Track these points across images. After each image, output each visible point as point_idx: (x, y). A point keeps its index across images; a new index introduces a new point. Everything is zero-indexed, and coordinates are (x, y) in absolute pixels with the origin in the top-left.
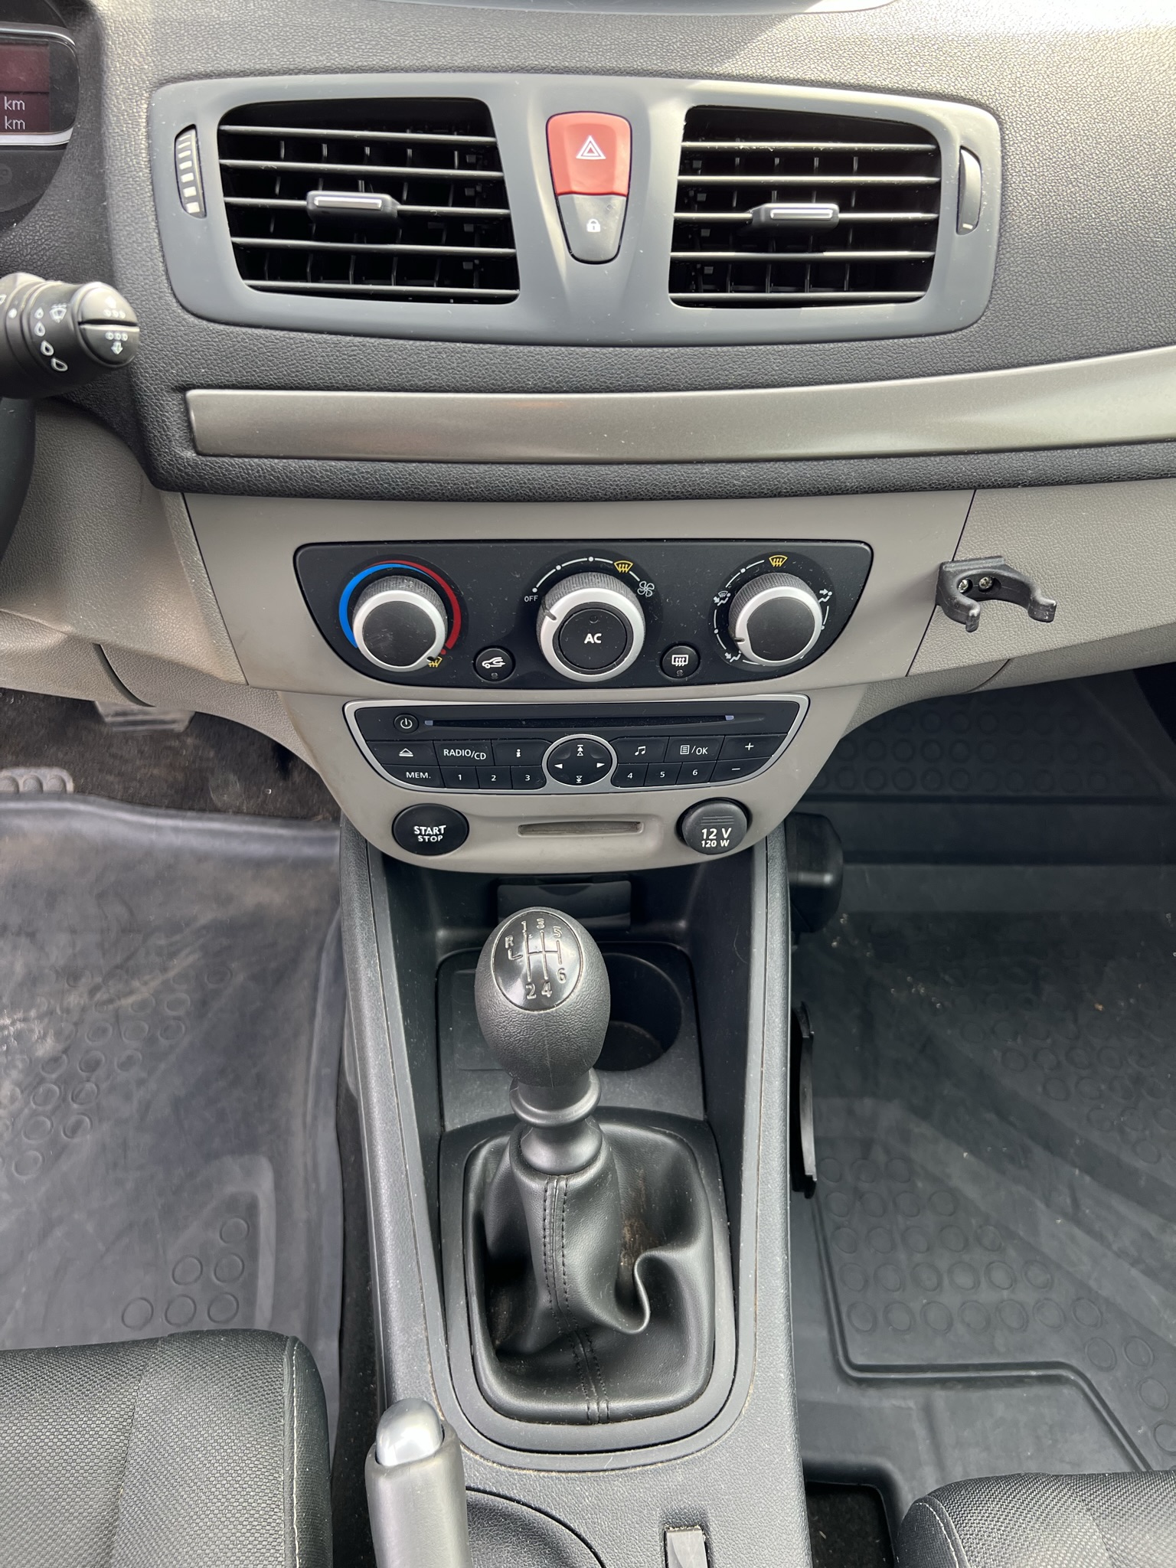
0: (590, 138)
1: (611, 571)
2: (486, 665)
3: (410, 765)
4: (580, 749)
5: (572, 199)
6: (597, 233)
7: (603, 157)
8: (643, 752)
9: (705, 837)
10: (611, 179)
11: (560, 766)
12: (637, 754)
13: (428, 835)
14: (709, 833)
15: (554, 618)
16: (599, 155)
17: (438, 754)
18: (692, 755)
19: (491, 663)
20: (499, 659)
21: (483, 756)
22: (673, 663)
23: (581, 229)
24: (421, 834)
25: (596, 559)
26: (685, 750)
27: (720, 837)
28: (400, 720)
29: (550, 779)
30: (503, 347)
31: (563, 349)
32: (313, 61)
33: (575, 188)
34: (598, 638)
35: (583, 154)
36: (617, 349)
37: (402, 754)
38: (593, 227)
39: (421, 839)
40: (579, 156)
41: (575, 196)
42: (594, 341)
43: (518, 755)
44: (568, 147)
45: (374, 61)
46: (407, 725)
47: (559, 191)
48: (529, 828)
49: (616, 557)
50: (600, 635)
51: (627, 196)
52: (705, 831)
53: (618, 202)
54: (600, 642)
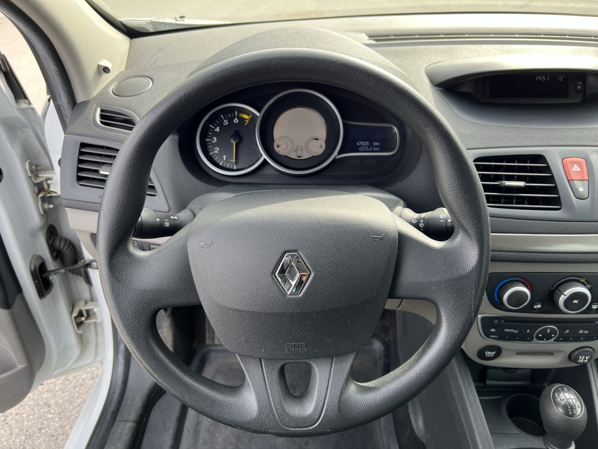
0: (575, 165)
1: (579, 281)
2: (535, 307)
3: (493, 333)
4: (548, 330)
5: (573, 182)
6: (582, 191)
7: (580, 170)
8: (568, 332)
9: (580, 359)
10: (583, 176)
11: (540, 335)
12: (565, 332)
13: (490, 354)
14: (582, 358)
15: (565, 295)
16: (578, 169)
17: (503, 330)
18: (583, 333)
19: (537, 306)
20: (540, 305)
21: (517, 331)
22: (592, 308)
23: (578, 191)
24: (487, 354)
25: (575, 278)
26: (581, 332)
27: (585, 359)
28: (494, 321)
29: (535, 339)
30: (558, 222)
31: (575, 223)
32: (495, 145)
33: (574, 179)
34: (577, 301)
35: (574, 169)
36: (591, 223)
37: (492, 330)
38: (581, 189)
39: (487, 356)
40: (573, 170)
41: (574, 181)
42: (584, 221)
43: (528, 331)
44: (570, 167)
45: (511, 145)
46: (496, 322)
47: (569, 179)
48: (520, 353)
49: (581, 277)
50: (578, 300)
51: (588, 180)
52: (581, 357)
53: (586, 182)
54: (577, 302)
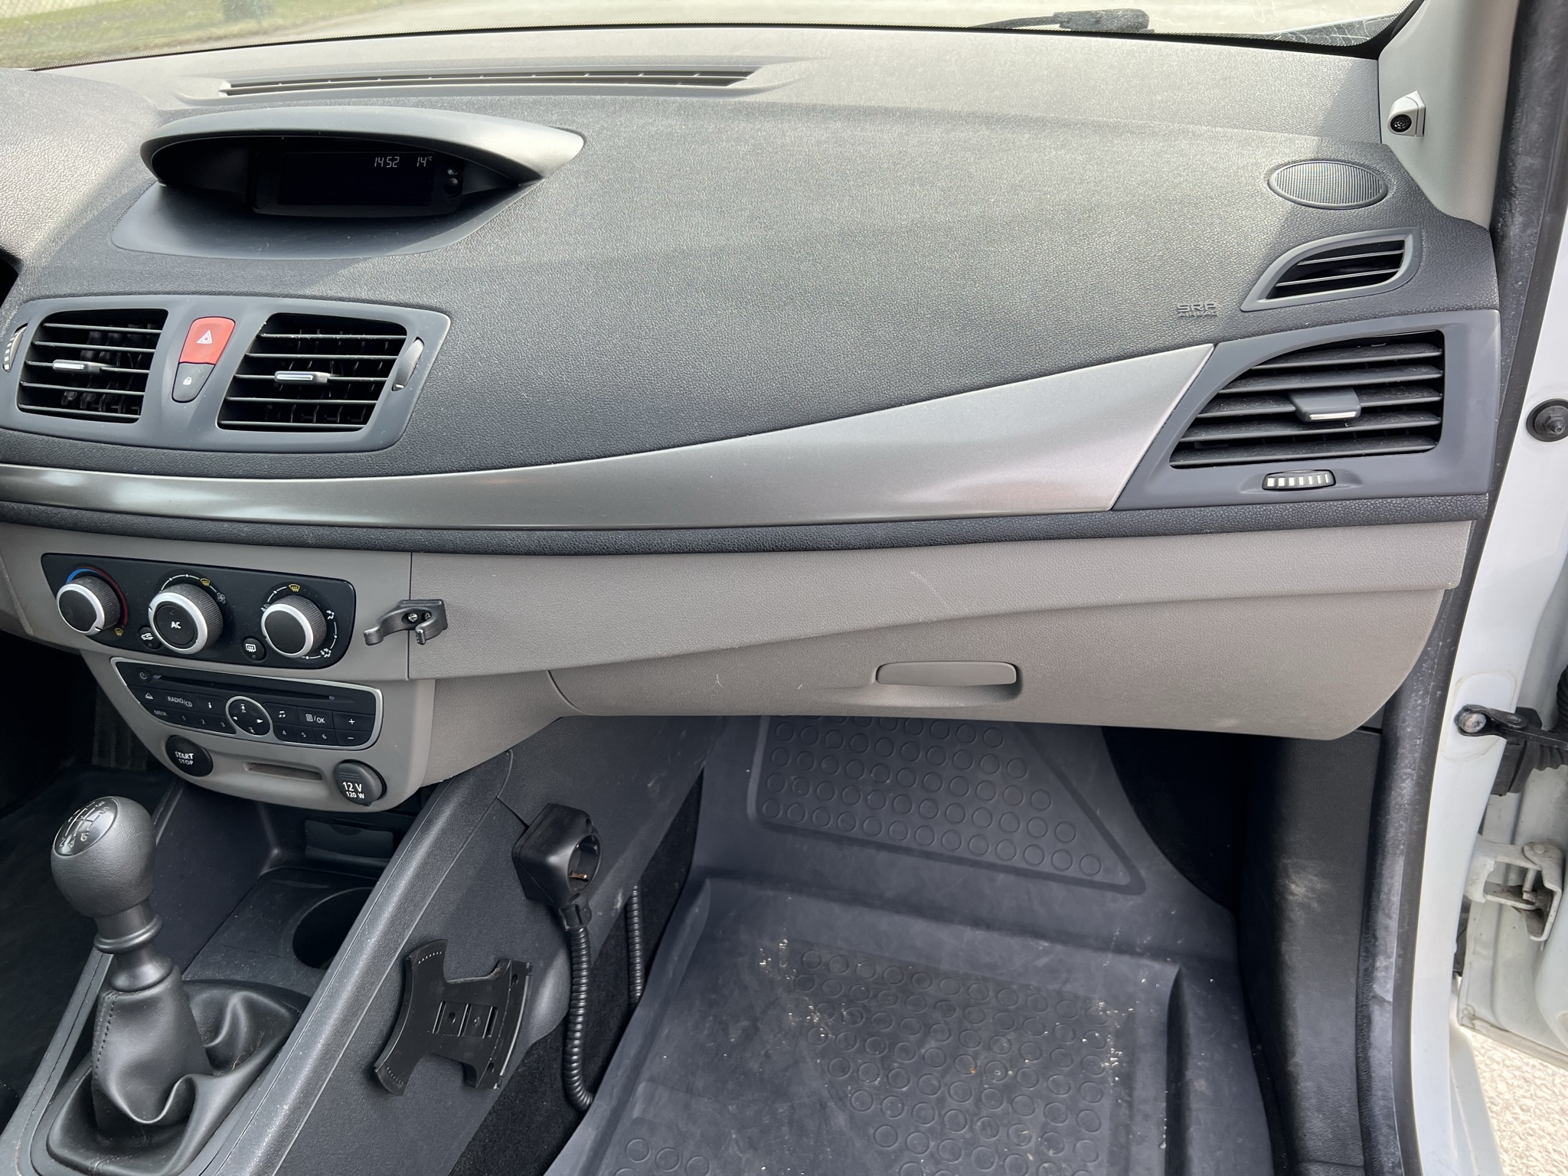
1: (199, 584)
2: (143, 637)
3: (155, 706)
4: (243, 707)
6: (187, 386)
8: (284, 716)
9: (346, 789)
11: (236, 718)
12: (280, 716)
13: (183, 759)
14: (348, 787)
15: (152, 609)
17: (165, 699)
18: (316, 723)
19: (146, 636)
21: (190, 704)
22: (247, 649)
23: (181, 384)
24: (178, 757)
25: (190, 576)
26: (309, 718)
27: (355, 789)
28: (139, 673)
29: (237, 728)
30: (125, 447)
34: (179, 625)
37: (147, 697)
38: (187, 382)
39: (180, 761)
42: (168, 447)
43: (210, 707)
46: (144, 676)
48: (255, 766)
49: (200, 575)
51: (215, 364)
52: (344, 784)
53: (209, 368)
